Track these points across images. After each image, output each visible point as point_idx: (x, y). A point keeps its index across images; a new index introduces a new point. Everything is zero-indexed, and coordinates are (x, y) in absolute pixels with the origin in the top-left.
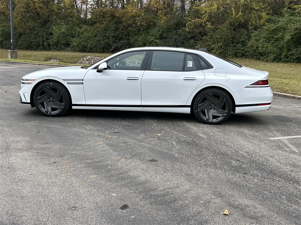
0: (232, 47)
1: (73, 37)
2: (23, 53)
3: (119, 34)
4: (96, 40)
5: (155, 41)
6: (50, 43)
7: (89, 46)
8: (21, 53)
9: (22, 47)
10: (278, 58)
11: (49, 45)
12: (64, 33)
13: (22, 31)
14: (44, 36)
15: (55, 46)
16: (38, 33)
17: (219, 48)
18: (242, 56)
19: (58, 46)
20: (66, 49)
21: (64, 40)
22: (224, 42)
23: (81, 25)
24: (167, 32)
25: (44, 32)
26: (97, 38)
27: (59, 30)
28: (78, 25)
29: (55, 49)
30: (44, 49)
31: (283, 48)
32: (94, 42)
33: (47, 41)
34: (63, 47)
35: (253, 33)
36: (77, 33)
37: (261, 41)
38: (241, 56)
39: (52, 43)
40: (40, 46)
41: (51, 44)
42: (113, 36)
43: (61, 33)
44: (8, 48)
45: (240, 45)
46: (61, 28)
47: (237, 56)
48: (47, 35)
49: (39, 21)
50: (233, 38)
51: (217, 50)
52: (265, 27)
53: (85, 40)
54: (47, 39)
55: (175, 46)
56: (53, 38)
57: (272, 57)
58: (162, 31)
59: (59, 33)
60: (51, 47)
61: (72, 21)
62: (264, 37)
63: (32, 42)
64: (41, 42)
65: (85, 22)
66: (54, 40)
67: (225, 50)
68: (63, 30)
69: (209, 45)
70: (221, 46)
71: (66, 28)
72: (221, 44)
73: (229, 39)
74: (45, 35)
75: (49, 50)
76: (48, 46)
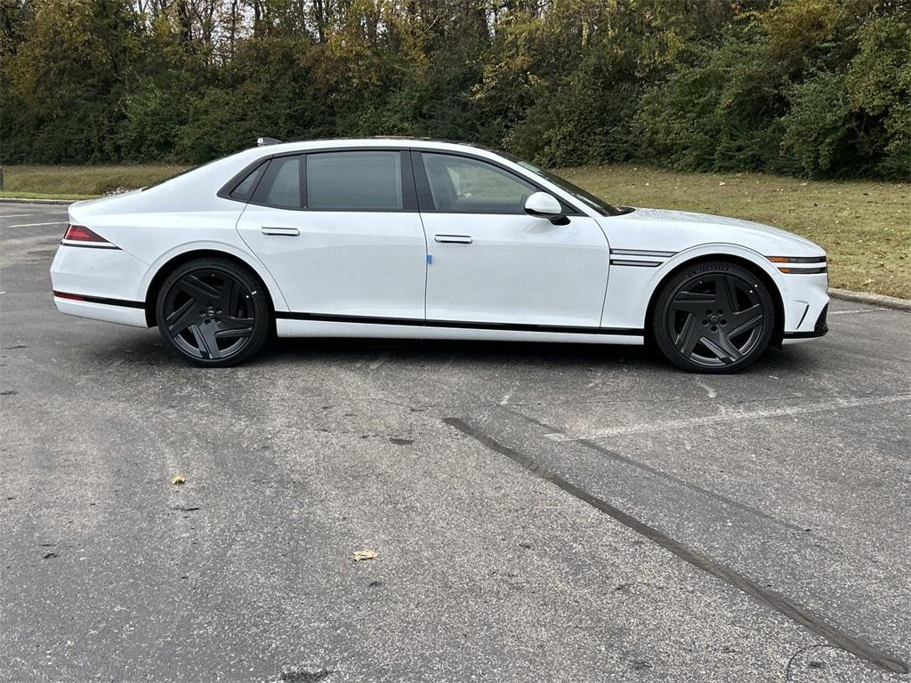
0: (600, 134)
1: (182, 123)
2: (43, 174)
3: (305, 110)
4: (241, 130)
5: (400, 126)
6: (120, 142)
7: (223, 145)
8: (38, 173)
9: (44, 158)
10: (705, 160)
11: (117, 149)
12: (155, 113)
13: (43, 111)
14: (103, 124)
15: (132, 152)
16: (85, 116)
17: (565, 138)
18: (627, 158)
19: (143, 149)
20: (163, 157)
21: (157, 132)
22: (578, 121)
23: (202, 89)
24: (432, 98)
25: (103, 112)
26: (247, 124)
27: (142, 105)
28: (195, 88)
29: (135, 158)
30: (105, 160)
31: (719, 131)
32: (237, 136)
33: (111, 139)
34: (156, 152)
35: (644, 93)
36: (191, 112)
37: (663, 115)
38: (624, 160)
39: (123, 141)
40: (93, 151)
41: (121, 147)
42: (290, 117)
43: (146, 114)
44: (8, 161)
45: (619, 129)
46: (148, 99)
47: (612, 161)
48: (110, 122)
49: (89, 81)
50: (603, 109)
51: (558, 146)
52: (673, 77)
53: (214, 129)
54: (112, 131)
55: (451, 139)
56: (125, 128)
57: (690, 157)
58: (420, 97)
59: (142, 113)
60: (123, 154)
61: (178, 78)
62: (672, 104)
63: (70, 141)
64: (95, 140)
65: (214, 78)
66: (129, 134)
67: (583, 143)
68: (153, 105)
69: (539, 132)
70: (571, 134)
71: (162, 98)
72: (570, 127)
73: (591, 112)
74: (106, 122)
75: (119, 161)
76: (116, 151)
